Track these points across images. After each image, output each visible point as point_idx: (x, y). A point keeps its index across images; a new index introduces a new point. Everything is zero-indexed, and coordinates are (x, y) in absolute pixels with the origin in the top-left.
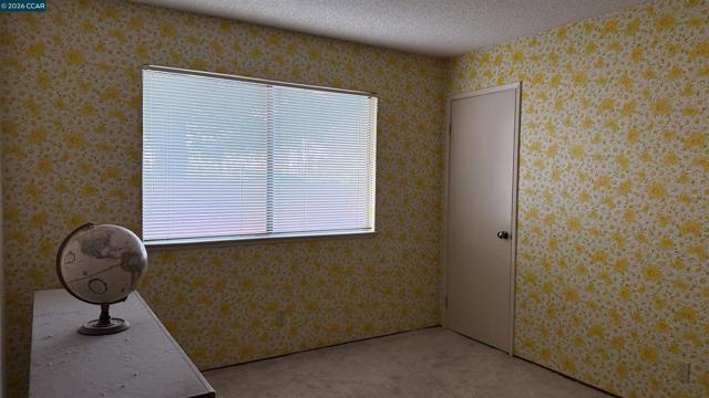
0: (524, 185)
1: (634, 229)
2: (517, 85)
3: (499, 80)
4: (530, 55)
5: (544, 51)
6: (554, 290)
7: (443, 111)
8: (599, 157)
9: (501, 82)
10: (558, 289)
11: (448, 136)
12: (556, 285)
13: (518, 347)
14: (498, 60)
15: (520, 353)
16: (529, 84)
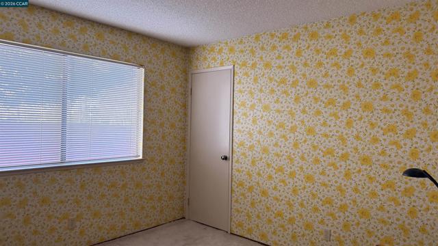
0: (236, 127)
1: (299, 153)
2: (231, 67)
3: (221, 63)
4: (239, 49)
5: (247, 48)
6: (255, 190)
7: (186, 80)
8: (278, 111)
9: (222, 64)
10: (257, 189)
11: (190, 96)
12: (256, 187)
13: (233, 228)
14: (220, 51)
15: (235, 231)
16: (239, 67)
